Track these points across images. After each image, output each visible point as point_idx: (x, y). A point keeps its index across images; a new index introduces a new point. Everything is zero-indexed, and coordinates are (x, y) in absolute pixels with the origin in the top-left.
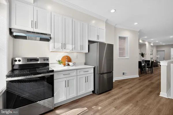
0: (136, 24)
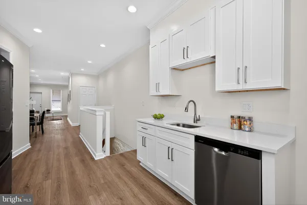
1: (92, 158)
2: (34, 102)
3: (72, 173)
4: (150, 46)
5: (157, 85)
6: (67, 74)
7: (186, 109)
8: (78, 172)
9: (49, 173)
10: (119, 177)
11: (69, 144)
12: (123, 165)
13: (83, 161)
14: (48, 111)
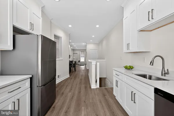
0: (70, 26)
1: (90, 87)
2: (74, 57)
3: (80, 92)
4: (124, 19)
5: (128, 45)
6: (85, 44)
7: (152, 63)
8: (82, 93)
9: (71, 89)
10: (101, 102)
11: (83, 78)
12: (105, 95)
13: (86, 87)
14: (79, 61)
